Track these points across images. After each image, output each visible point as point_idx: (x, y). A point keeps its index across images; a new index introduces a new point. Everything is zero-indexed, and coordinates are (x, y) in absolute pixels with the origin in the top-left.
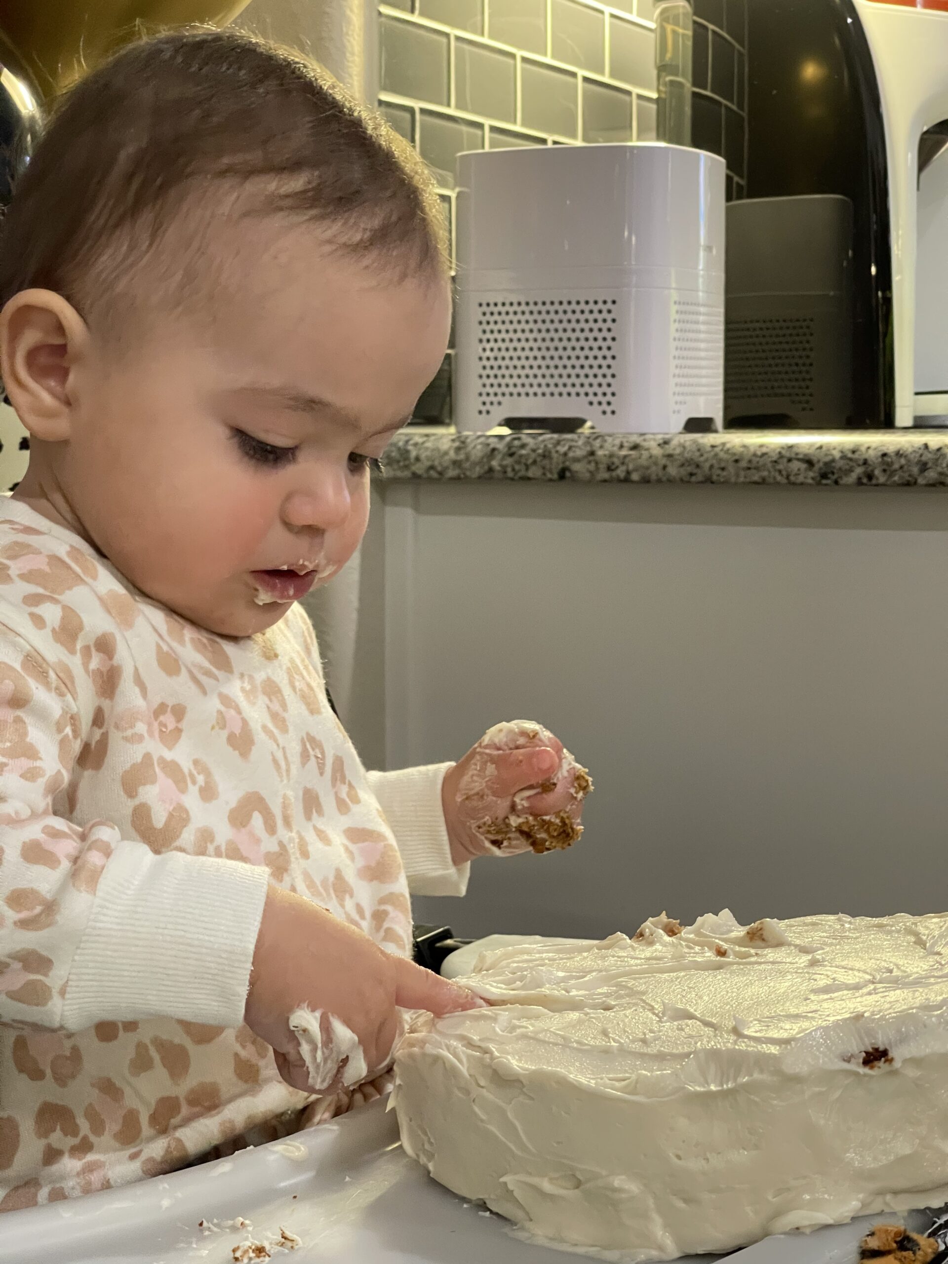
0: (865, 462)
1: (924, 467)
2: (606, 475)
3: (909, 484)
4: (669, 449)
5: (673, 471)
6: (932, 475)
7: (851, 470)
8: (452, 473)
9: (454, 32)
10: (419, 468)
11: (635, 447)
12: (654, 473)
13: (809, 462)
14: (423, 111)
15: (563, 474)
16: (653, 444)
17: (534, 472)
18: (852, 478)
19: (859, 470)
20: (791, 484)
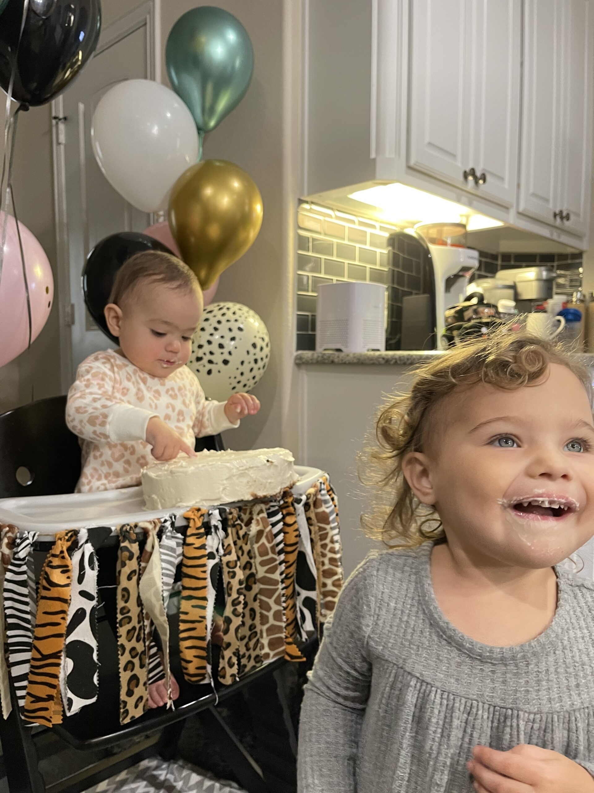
0: (396, 359)
1: (408, 359)
2: (340, 362)
3: (405, 364)
4: (356, 355)
5: (355, 361)
6: (409, 362)
7: (391, 361)
8: (310, 362)
9: (323, 257)
10: (304, 360)
11: (348, 355)
12: (351, 361)
13: (383, 359)
14: (312, 276)
15: (333, 362)
16: (351, 355)
17: (327, 361)
18: (392, 362)
19: (394, 361)
20: (380, 364)
